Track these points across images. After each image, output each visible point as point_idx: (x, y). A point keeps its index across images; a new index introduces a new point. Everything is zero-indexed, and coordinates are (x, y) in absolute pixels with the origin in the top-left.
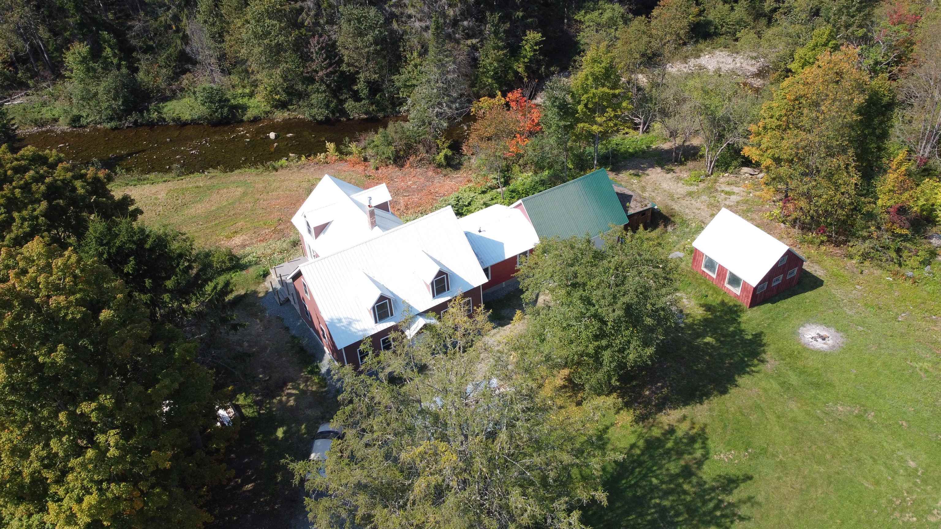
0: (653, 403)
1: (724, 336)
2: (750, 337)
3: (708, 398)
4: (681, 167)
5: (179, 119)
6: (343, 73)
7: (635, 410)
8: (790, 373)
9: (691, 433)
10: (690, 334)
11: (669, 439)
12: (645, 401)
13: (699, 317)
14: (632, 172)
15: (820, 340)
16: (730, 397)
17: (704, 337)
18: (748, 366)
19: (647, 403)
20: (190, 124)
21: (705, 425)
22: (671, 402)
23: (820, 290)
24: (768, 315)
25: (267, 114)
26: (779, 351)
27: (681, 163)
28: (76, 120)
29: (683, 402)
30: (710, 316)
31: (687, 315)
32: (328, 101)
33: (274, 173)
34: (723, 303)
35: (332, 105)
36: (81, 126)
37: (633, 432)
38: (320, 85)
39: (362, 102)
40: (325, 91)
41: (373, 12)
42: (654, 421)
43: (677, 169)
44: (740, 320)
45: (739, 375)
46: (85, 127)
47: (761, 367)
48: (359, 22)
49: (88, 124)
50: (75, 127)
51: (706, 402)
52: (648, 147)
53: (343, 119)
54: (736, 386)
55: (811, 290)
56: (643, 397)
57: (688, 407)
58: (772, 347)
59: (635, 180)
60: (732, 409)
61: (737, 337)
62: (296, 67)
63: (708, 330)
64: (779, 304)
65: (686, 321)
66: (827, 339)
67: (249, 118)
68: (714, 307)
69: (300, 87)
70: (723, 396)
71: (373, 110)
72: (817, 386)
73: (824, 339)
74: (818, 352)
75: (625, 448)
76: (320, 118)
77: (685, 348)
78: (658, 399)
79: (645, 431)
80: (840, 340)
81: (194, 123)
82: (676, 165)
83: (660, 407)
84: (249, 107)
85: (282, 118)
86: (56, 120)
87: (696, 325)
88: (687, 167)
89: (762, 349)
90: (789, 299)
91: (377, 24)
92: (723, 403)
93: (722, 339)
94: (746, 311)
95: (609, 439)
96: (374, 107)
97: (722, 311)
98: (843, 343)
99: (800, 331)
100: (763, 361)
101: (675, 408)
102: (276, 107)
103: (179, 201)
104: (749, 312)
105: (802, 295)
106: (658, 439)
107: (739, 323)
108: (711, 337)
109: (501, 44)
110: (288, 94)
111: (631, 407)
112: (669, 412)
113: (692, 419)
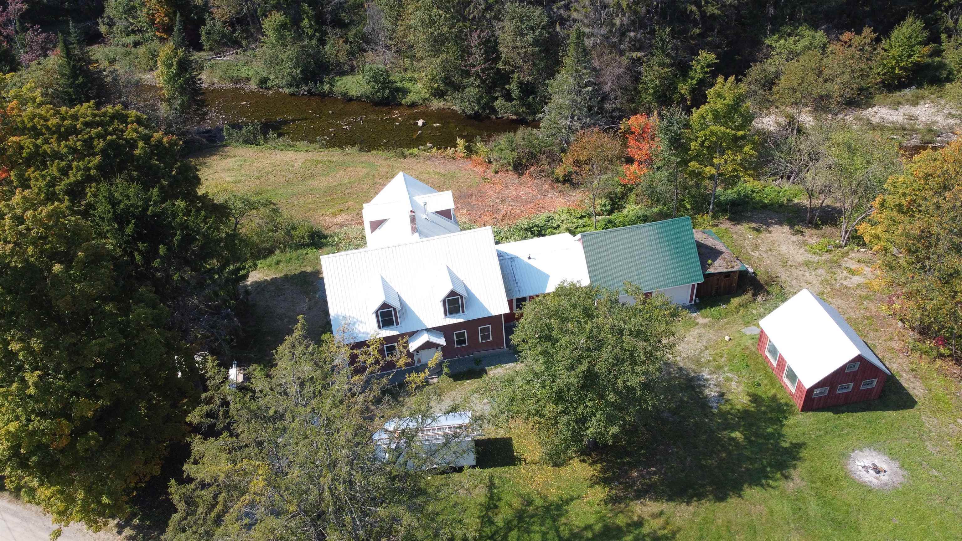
0: (635, 488)
1: (757, 436)
2: (787, 445)
3: (699, 500)
4: (815, 231)
5: (346, 93)
6: (499, 70)
7: (612, 489)
8: (813, 500)
9: (661, 533)
10: (719, 423)
11: (630, 532)
12: (627, 483)
13: (739, 407)
14: (753, 225)
15: (872, 472)
16: (725, 507)
17: (733, 430)
18: (767, 477)
19: (628, 486)
20: (355, 100)
21: (679, 529)
22: (655, 492)
23: (907, 413)
24: (822, 426)
25: (424, 100)
26: (812, 471)
27: (817, 227)
28: (263, 82)
29: (668, 495)
30: (753, 409)
31: (727, 401)
32: (481, 97)
33: (402, 160)
34: (774, 398)
35: (483, 101)
36: (266, 88)
37: (597, 513)
38: (475, 80)
39: (513, 103)
40: (479, 86)
41: (538, 11)
42: (626, 507)
43: (808, 232)
44: (785, 422)
45: (750, 485)
46: (270, 89)
47: (782, 484)
48: (522, 21)
49: (272, 87)
50: (262, 88)
51: (695, 504)
52: (789, 201)
53: (493, 117)
54: (740, 496)
55: (894, 410)
56: (628, 478)
57: (671, 504)
58: (807, 463)
59: (750, 236)
60: (720, 521)
61: (772, 441)
62: (455, 59)
63: (743, 423)
64: (843, 416)
65: (722, 407)
66: (882, 473)
67: (407, 102)
68: (763, 400)
69: (457, 79)
70: (718, 504)
71: (523, 111)
72: (837, 524)
73: (878, 472)
74: (863, 485)
75: (577, 527)
76: (469, 112)
77: (704, 437)
78: (642, 485)
79: (610, 515)
80: (898, 479)
81: (358, 99)
82: (809, 228)
83: (640, 495)
84: (410, 92)
85: (436, 107)
86: (248, 79)
87: (731, 414)
88: (822, 232)
89: (794, 462)
90: (859, 414)
91: (539, 26)
92: (714, 511)
93: (753, 438)
94: (796, 414)
95: (567, 512)
96: (524, 109)
97: (769, 406)
98: (900, 484)
99: (852, 455)
100: (786, 477)
101: (656, 500)
102: (435, 95)
103: (310, 172)
104: (800, 416)
105: (878, 413)
106: (619, 528)
107: (782, 426)
108: (741, 433)
109: (668, 61)
110: (446, 84)
111: (609, 485)
112: (647, 502)
113: (669, 518)
